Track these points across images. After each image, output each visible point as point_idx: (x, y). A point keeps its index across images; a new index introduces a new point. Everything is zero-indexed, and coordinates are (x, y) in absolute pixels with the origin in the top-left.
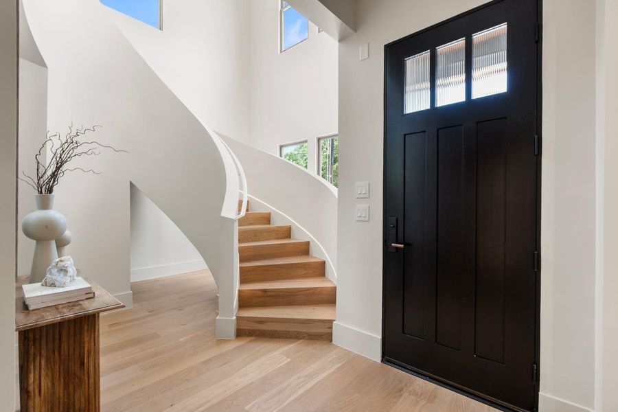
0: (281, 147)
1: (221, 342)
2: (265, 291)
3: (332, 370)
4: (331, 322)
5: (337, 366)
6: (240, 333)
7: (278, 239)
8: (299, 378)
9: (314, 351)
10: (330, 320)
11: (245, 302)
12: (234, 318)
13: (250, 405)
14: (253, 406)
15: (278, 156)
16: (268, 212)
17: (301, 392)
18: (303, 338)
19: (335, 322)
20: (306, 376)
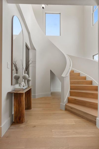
0: (93, 56)
1: (61, 110)
2: (75, 99)
3: (88, 136)
4: (96, 117)
5: (91, 136)
6: (66, 110)
7: (87, 84)
8: (74, 131)
9: (86, 125)
10: (95, 116)
11: (69, 101)
12: (65, 104)
13: (54, 130)
14: (54, 131)
15: (92, 59)
16: (85, 76)
17: (70, 136)
18: (85, 119)
19: (97, 118)
20: (76, 132)
